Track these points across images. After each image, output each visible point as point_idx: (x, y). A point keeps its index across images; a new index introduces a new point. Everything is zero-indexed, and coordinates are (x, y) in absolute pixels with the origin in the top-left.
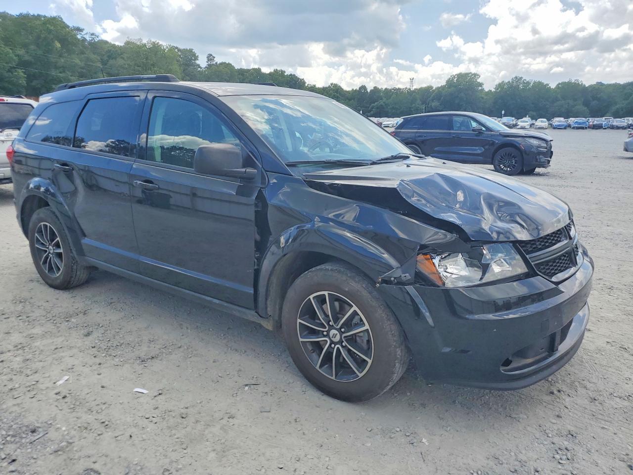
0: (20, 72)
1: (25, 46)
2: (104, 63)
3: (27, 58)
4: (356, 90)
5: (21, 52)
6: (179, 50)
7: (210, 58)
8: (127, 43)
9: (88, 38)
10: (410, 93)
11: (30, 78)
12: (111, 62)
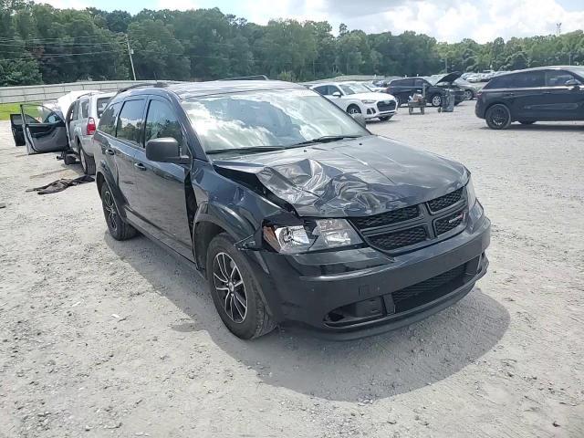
0: (186, 59)
1: (191, 37)
2: (251, 42)
3: (192, 46)
4: (491, 43)
5: (187, 42)
6: (315, 24)
7: (342, 27)
8: (270, 23)
9: (238, 22)
10: (555, 39)
11: (194, 62)
12: (257, 41)
